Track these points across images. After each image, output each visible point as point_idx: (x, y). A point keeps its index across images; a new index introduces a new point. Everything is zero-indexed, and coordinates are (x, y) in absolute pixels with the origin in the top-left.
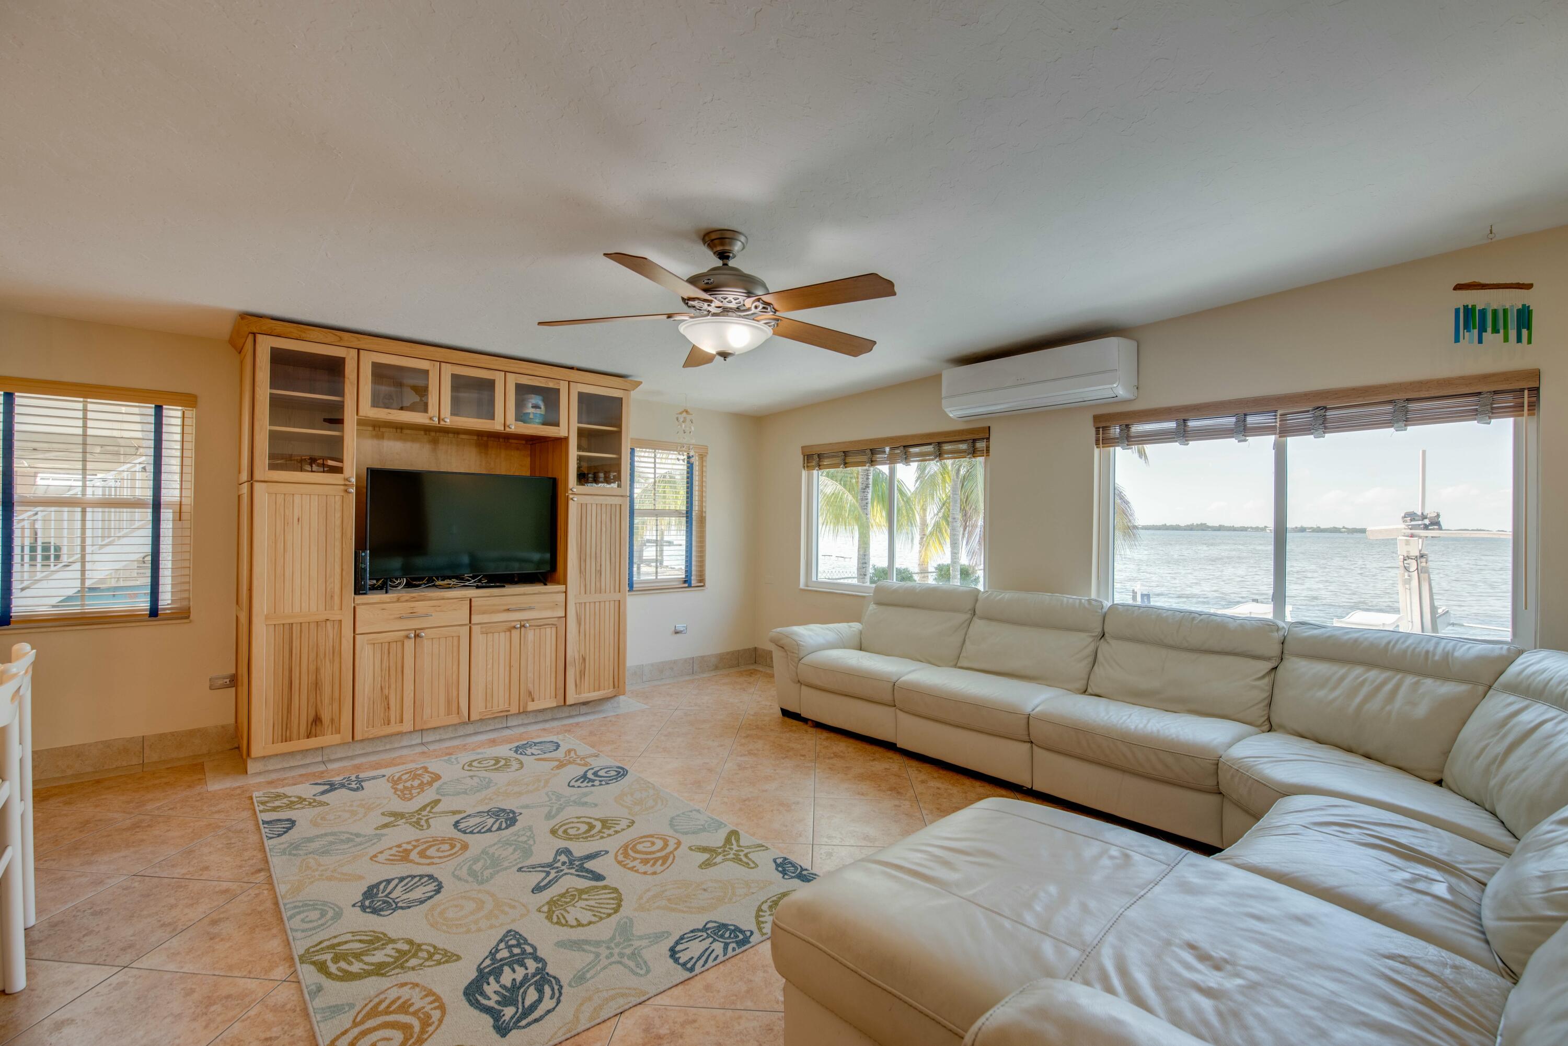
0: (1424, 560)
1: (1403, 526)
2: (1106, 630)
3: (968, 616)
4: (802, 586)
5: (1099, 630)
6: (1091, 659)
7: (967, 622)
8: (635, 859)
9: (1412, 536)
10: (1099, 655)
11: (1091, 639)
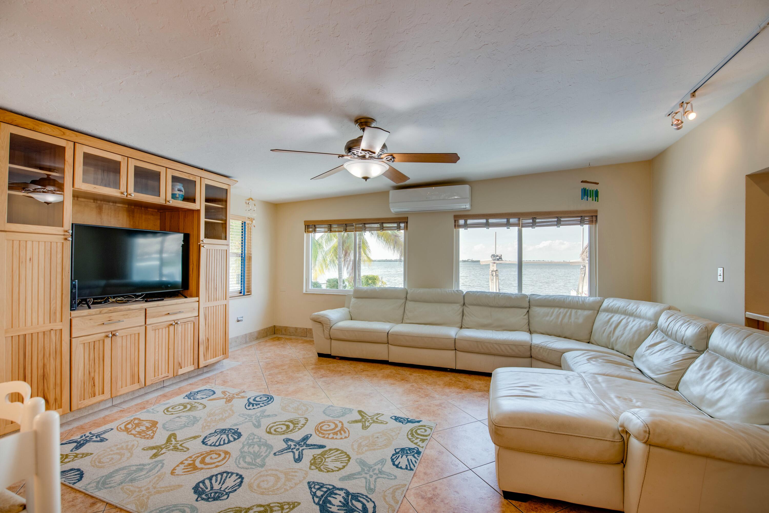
0: (497, 272)
1: (491, 259)
2: (465, 302)
3: (404, 301)
4: (304, 292)
5: (463, 302)
6: (461, 314)
7: (404, 303)
8: (329, 434)
9: (494, 263)
10: (465, 312)
11: (460, 306)
